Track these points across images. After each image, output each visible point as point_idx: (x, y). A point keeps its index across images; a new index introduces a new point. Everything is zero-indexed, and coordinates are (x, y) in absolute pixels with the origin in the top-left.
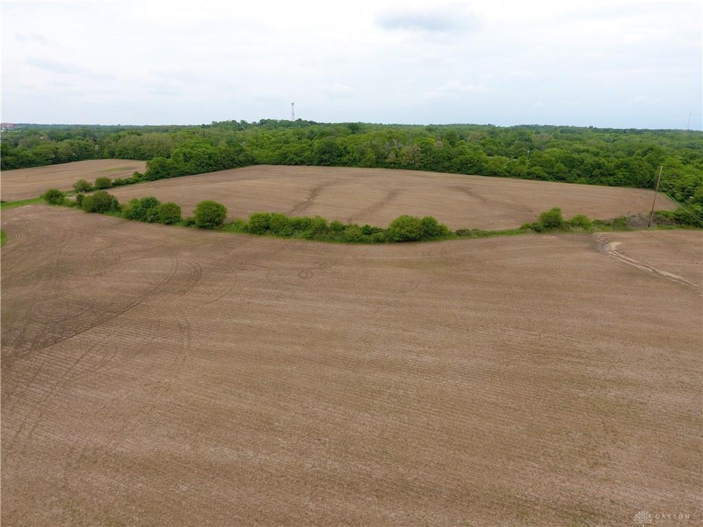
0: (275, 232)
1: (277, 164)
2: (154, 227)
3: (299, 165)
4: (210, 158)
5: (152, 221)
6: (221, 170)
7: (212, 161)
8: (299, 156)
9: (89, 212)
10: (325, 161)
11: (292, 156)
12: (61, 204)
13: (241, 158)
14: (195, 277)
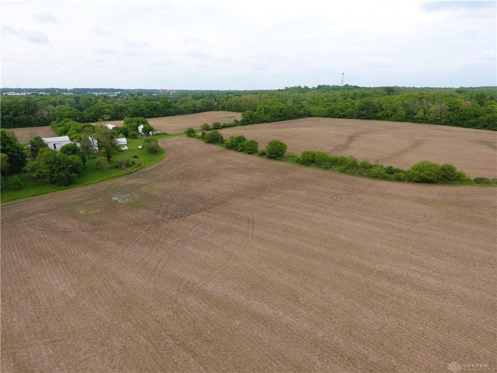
0: (318, 165)
1: (326, 117)
2: (241, 155)
3: (342, 118)
4: (281, 112)
5: (240, 151)
6: (287, 120)
7: (282, 113)
8: (343, 111)
9: (207, 142)
10: (363, 116)
11: (337, 112)
12: (193, 137)
13: (301, 112)
14: (262, 189)
